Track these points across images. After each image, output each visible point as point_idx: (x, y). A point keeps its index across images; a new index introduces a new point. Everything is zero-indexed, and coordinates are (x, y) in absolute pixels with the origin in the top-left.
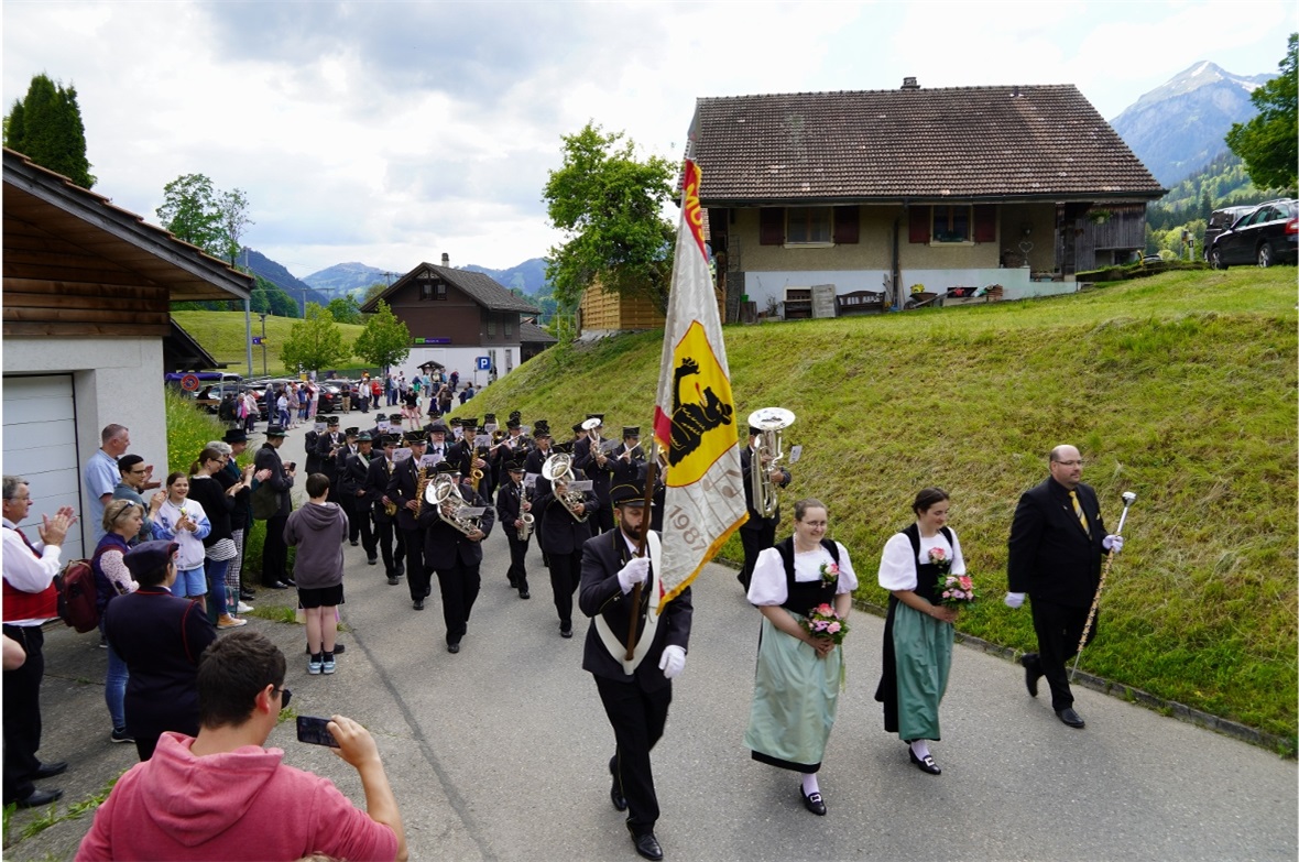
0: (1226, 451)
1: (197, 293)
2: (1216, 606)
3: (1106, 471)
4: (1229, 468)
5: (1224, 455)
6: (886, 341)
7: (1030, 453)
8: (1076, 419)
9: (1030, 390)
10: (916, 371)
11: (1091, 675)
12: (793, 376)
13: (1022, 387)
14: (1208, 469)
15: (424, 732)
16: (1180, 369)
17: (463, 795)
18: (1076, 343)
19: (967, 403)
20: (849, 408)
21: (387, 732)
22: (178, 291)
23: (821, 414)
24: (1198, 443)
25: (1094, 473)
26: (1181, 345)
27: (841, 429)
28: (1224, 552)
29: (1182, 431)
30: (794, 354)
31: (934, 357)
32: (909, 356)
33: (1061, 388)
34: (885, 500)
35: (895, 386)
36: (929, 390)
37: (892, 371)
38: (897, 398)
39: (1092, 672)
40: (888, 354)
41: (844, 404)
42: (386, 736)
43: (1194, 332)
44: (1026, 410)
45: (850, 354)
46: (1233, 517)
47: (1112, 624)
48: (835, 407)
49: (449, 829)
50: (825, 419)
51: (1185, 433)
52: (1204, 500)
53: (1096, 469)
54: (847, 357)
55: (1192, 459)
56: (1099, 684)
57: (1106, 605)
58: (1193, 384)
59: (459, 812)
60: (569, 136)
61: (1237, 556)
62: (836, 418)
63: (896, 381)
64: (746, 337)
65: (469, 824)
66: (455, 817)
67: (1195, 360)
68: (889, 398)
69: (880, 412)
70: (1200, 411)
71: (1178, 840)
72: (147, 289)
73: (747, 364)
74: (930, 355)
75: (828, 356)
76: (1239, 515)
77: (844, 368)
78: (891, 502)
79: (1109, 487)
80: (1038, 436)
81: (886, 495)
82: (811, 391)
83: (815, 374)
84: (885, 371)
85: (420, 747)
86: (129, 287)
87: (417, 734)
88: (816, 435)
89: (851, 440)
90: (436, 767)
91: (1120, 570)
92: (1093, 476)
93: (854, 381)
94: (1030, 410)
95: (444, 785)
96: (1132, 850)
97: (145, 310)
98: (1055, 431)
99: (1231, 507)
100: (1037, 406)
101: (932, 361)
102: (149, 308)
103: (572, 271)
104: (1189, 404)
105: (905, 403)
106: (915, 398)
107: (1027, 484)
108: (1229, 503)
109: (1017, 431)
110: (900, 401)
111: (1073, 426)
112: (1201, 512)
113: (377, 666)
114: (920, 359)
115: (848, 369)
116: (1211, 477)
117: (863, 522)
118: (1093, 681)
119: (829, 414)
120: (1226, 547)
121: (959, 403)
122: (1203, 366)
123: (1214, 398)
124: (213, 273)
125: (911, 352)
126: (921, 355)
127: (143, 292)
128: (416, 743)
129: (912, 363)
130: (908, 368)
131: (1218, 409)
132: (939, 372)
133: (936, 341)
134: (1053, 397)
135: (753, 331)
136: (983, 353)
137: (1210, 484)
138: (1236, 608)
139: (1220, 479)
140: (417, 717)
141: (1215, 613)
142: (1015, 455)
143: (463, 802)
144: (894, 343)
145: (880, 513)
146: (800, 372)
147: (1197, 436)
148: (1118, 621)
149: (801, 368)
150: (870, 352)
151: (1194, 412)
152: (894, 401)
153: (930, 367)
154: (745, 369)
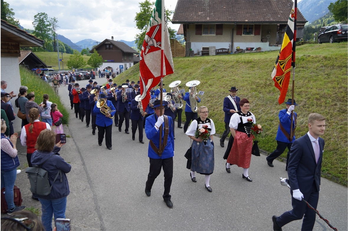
0: (307, 92)
1: (27, 45)
2: (298, 133)
3: (276, 97)
4: (307, 97)
5: (306, 93)
6: (224, 62)
7: (257, 93)
8: (270, 83)
9: (259, 75)
10: (231, 70)
11: (264, 151)
12: (199, 71)
13: (258, 74)
14: (301, 97)
15: (85, 164)
16: (298, 70)
17: (92, 180)
18: (273, 63)
19: (243, 79)
20: (213, 80)
21: (76, 164)
22: (22, 44)
23: (205, 81)
24: (300, 90)
25: (273, 98)
26: (300, 63)
27: (210, 85)
28: (302, 119)
29: (296, 87)
30: (200, 65)
31: (236, 66)
32: (230, 66)
33: (267, 75)
34: (219, 104)
35: (225, 74)
36: (234, 75)
37: (225, 70)
38: (225, 77)
39: (265, 150)
40: (224, 65)
41: (211, 79)
42: (75, 165)
43: (304, 60)
44: (258, 81)
45: (214, 65)
46: (306, 110)
47: (271, 138)
48: (209, 79)
49: (86, 188)
50: (206, 82)
51: (297, 87)
52: (299, 105)
53: (273, 97)
54: (214, 66)
55: (298, 94)
56: (266, 153)
57: (271, 133)
58: (301, 74)
59: (90, 184)
60: (141, 3)
61: (305, 120)
62: (209, 82)
63: (225, 73)
64: (188, 60)
65: (91, 187)
66: (88, 185)
67: (303, 68)
68: (223, 77)
69: (220, 81)
70: (302, 81)
71: (275, 193)
72: (13, 43)
73: (188, 67)
74: (235, 65)
75: (209, 66)
76: (307, 109)
77: (212, 69)
78: (220, 105)
79: (276, 102)
80: (260, 88)
81: (219, 103)
82: (203, 75)
83: (205, 70)
84: (223, 70)
85: (84, 167)
86: (7, 43)
87: (84, 164)
88: (203, 87)
89: (212, 88)
90: (87, 172)
91: (275, 124)
92: (273, 99)
93: (215, 72)
94: (259, 81)
95: (87, 177)
96: (262, 195)
97: (12, 49)
98: (264, 86)
99: (306, 107)
100: (261, 80)
101: (235, 67)
102: (13, 49)
103: (141, 41)
104: (299, 80)
105: (227, 78)
106: (230, 77)
107: (255, 100)
108: (305, 106)
109: (255, 86)
110: (226, 78)
111: (269, 85)
112: (298, 108)
113: (77, 147)
114: (232, 67)
115: (213, 69)
116: (301, 99)
117: (212, 110)
118: (265, 152)
119: (207, 81)
120: (303, 118)
121: (241, 78)
122: (305, 69)
123: (306, 78)
124: (31, 39)
125: (231, 64)
126: (233, 65)
127: (11, 44)
128: (83, 167)
129: (230, 67)
130: (229, 69)
131: (306, 81)
132: (237, 70)
133: (237, 62)
134: (265, 77)
135: (191, 59)
136: (249, 65)
137: (301, 101)
138: (303, 134)
139: (304, 100)
140: (85, 160)
141: (297, 135)
142: (253, 93)
143: (91, 181)
144: (227, 62)
145: (217, 108)
146: (201, 70)
147: (300, 88)
148: (273, 137)
149: (201, 69)
150: (220, 65)
151: (300, 82)
152: (224, 78)
153: (235, 69)
154: (187, 69)
